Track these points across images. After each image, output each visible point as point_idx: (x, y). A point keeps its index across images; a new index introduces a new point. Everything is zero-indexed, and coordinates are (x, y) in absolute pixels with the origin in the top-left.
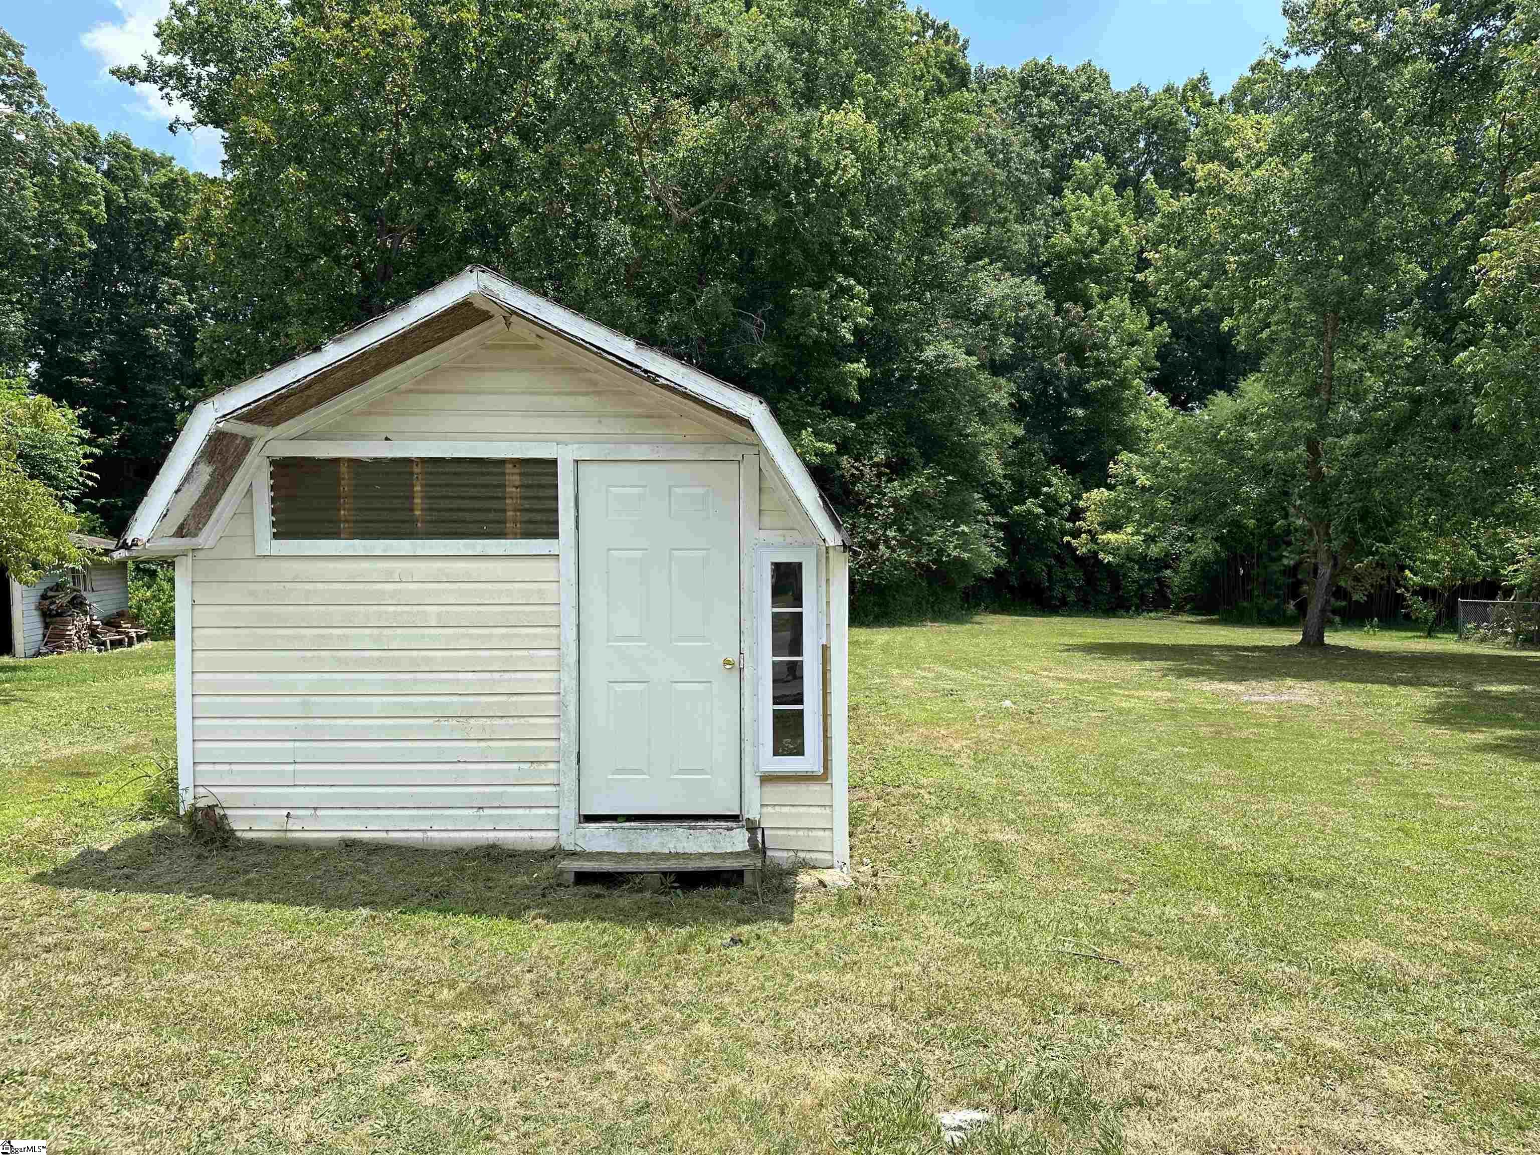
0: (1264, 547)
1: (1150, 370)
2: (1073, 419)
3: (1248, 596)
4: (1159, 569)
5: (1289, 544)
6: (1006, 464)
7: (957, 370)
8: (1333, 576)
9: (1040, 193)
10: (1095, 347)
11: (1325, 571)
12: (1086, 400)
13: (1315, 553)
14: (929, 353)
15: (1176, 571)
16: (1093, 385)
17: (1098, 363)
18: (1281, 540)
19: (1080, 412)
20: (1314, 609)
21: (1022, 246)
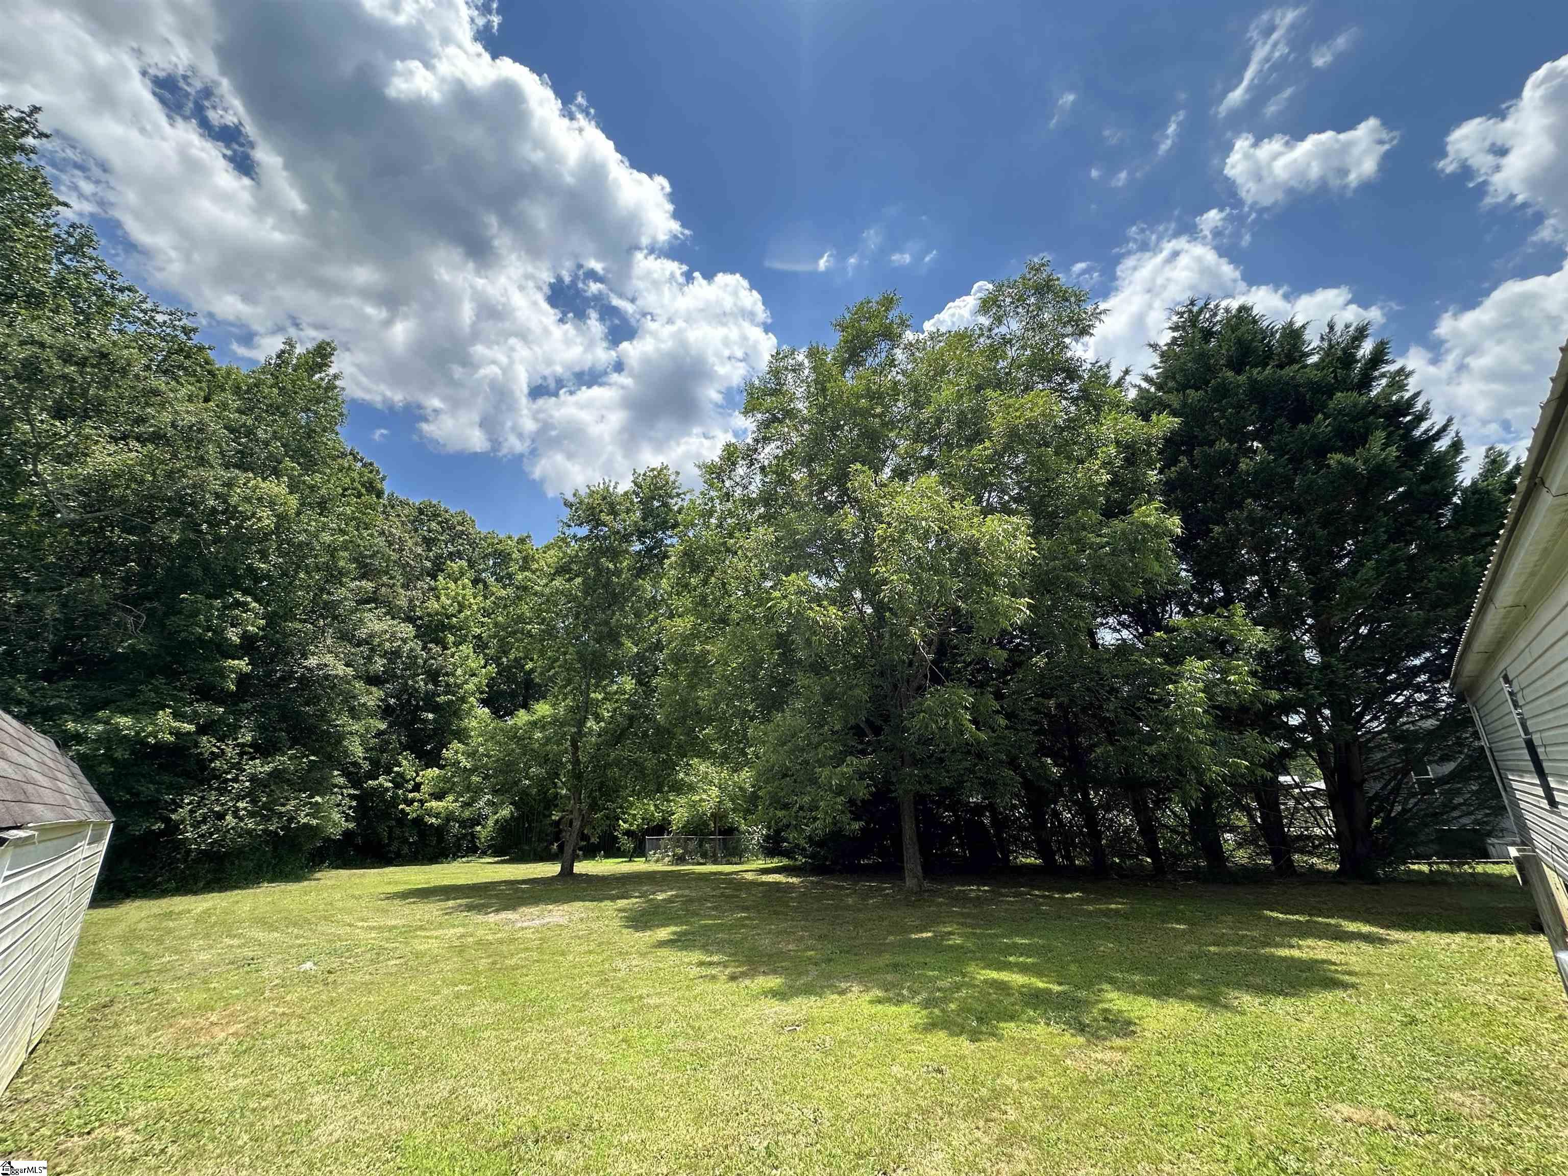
0: (541, 809)
1: (481, 693)
2: (425, 721)
3: (529, 841)
4: (472, 827)
5: (556, 806)
6: (367, 750)
7: (336, 676)
8: (581, 826)
9: (422, 575)
10: (447, 674)
11: (577, 824)
12: (435, 708)
13: (571, 812)
14: (312, 662)
15: (484, 827)
16: (441, 699)
17: (448, 685)
18: (551, 802)
19: (430, 716)
20: (568, 850)
21: (403, 602)
